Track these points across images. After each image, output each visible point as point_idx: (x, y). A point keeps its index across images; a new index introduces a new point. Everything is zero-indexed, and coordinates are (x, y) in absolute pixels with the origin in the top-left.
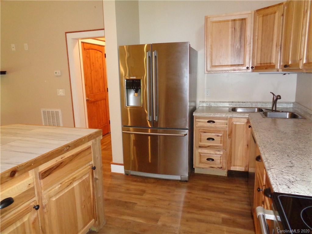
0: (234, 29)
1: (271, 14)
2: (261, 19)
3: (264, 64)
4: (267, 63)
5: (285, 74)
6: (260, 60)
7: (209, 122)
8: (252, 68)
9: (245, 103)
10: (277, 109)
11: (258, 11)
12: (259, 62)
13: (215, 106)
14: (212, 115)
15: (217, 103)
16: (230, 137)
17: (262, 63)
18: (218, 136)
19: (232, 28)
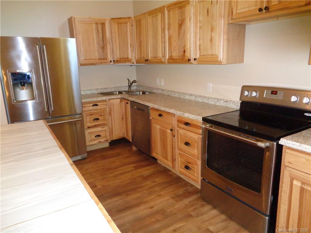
0: (97, 30)
1: (124, 23)
2: (116, 26)
3: (123, 58)
4: (125, 58)
5: (131, 66)
6: (119, 56)
7: (93, 106)
8: (114, 61)
9: (107, 89)
10: (132, 91)
11: (112, 19)
12: (119, 57)
13: (84, 94)
14: (95, 100)
15: (86, 91)
16: (110, 114)
17: (121, 57)
18: (101, 115)
19: (96, 29)
